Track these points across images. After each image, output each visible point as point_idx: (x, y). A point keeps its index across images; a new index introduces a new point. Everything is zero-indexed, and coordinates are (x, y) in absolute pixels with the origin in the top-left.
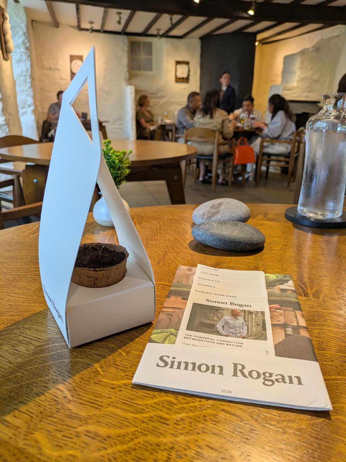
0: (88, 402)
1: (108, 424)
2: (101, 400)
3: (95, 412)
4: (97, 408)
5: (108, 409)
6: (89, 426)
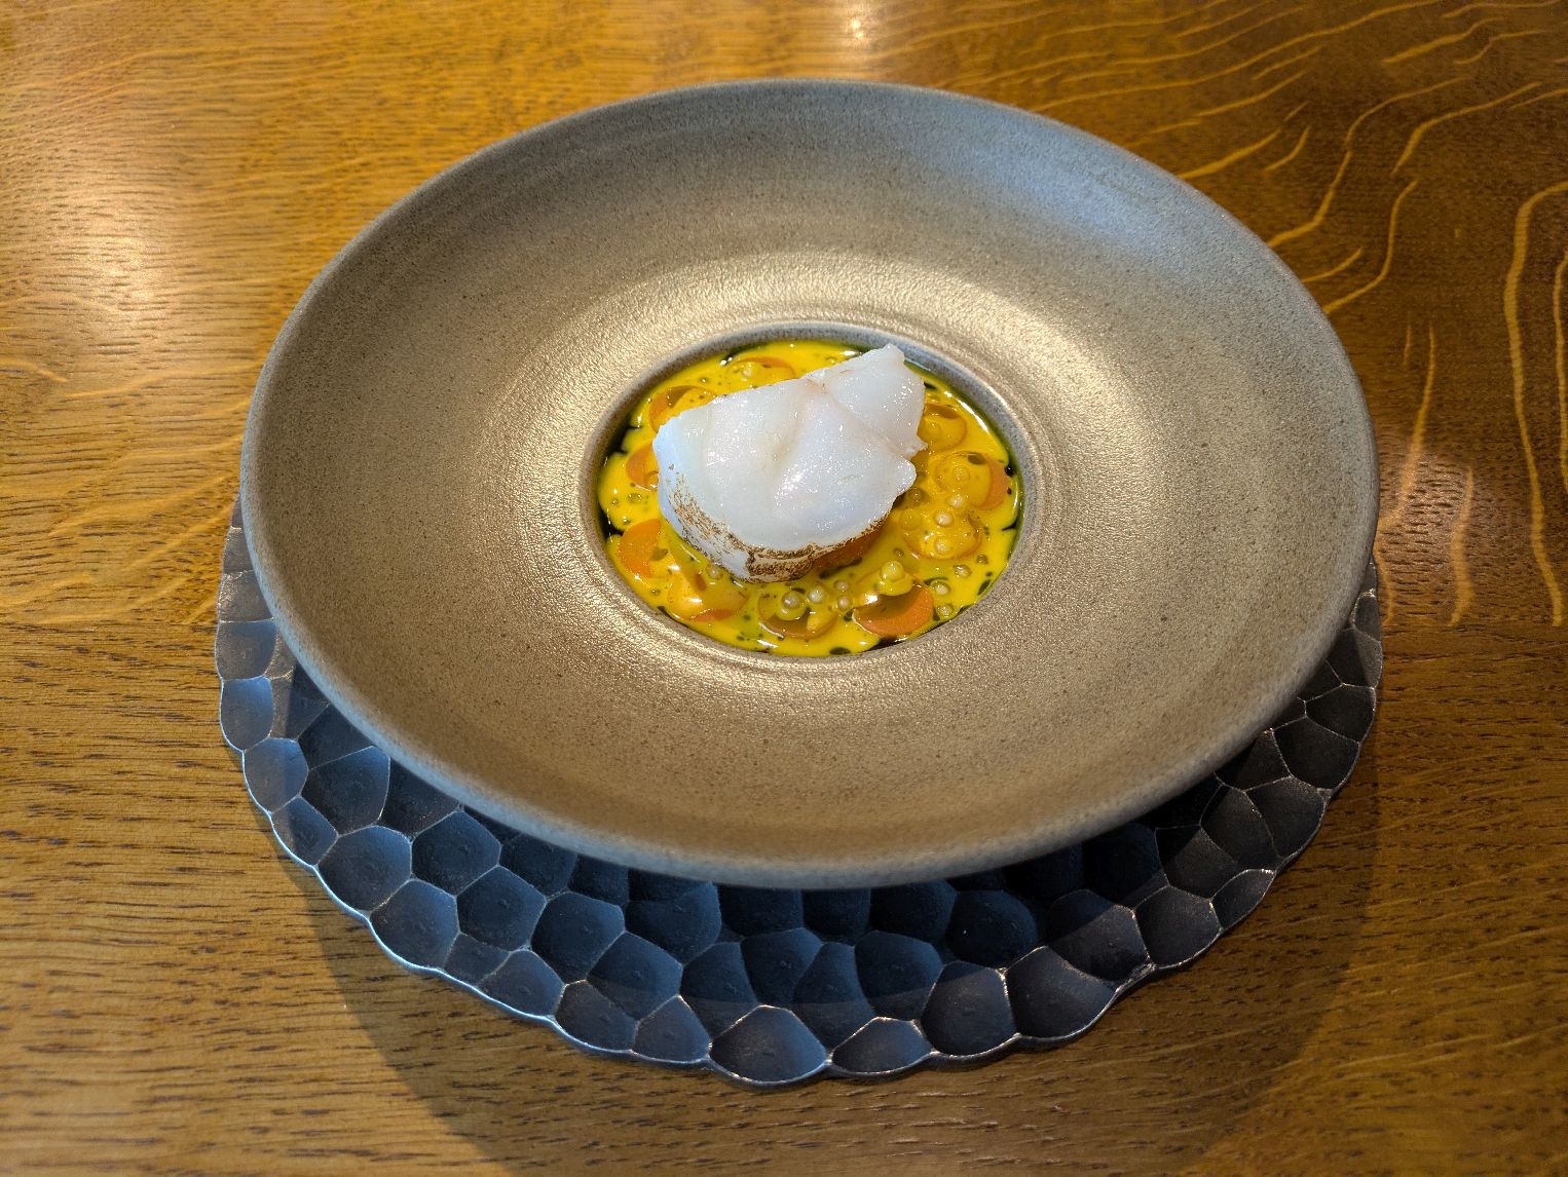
0: (52, 461)
1: (141, 490)
2: (91, 445)
3: (87, 479)
4: (90, 468)
5: (125, 458)
6: (86, 514)
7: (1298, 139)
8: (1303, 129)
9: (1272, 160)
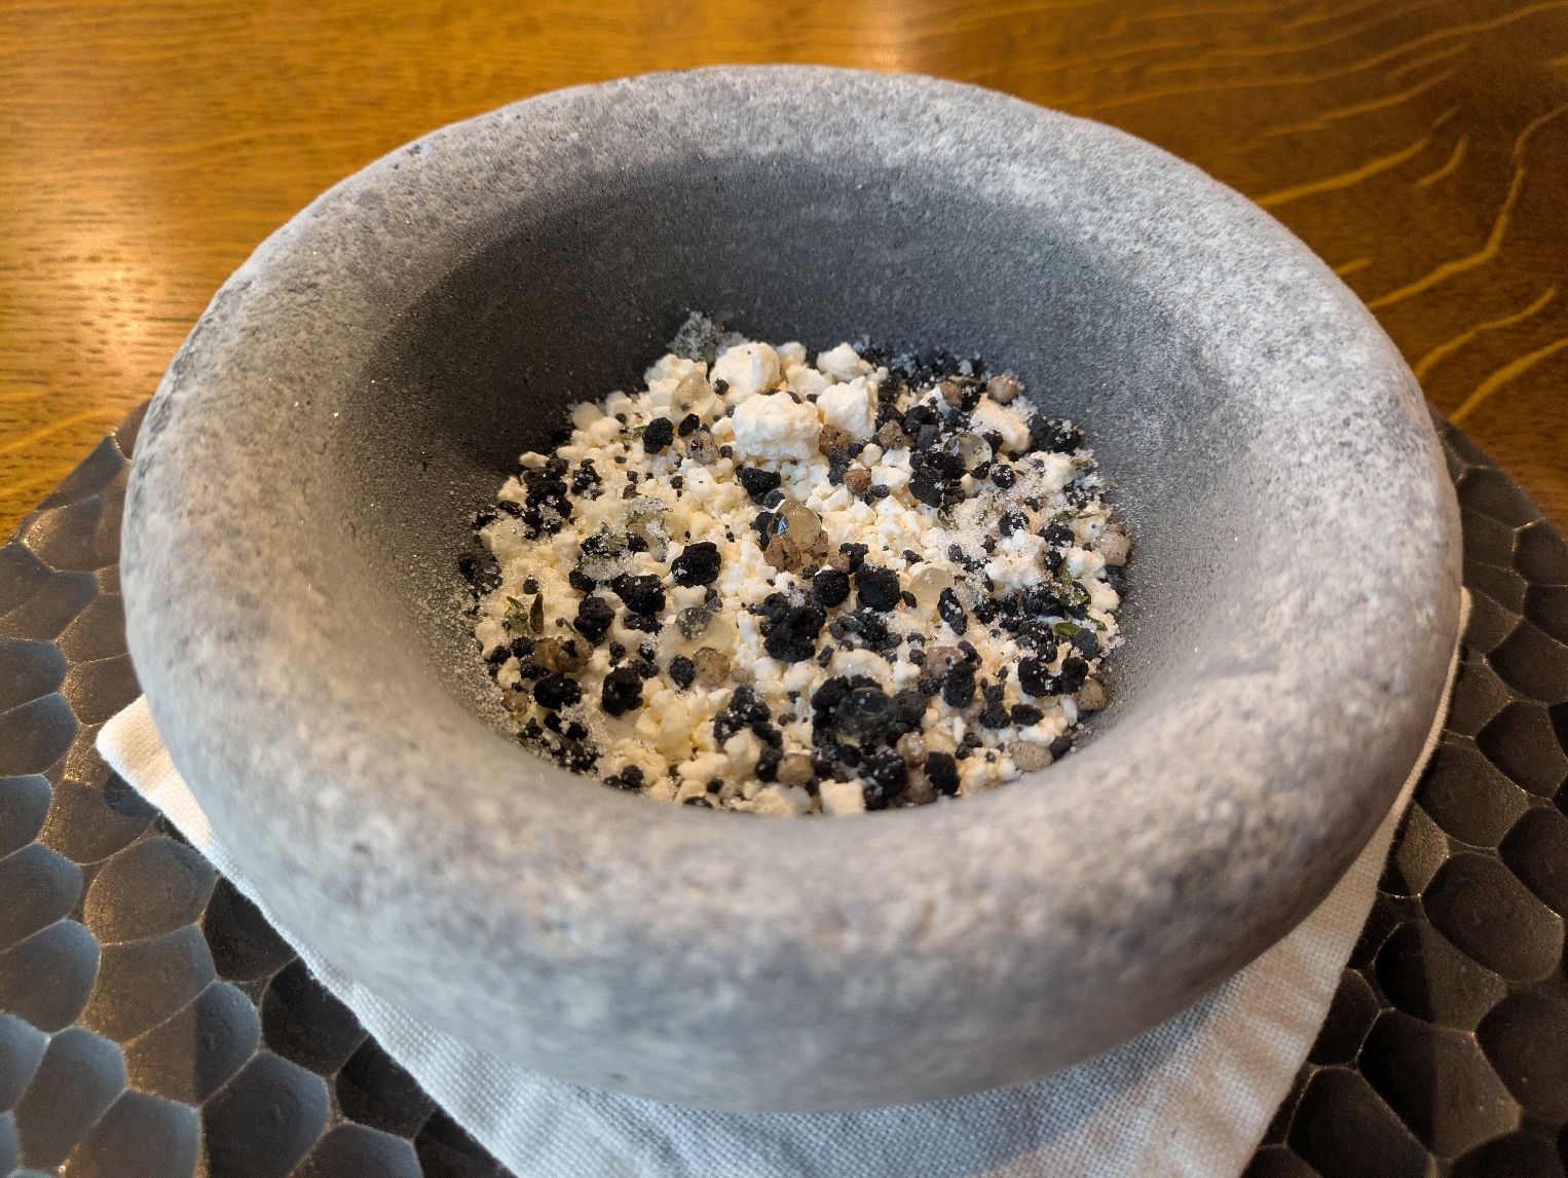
7: (1453, 150)
8: (1457, 138)
9: (1424, 174)
